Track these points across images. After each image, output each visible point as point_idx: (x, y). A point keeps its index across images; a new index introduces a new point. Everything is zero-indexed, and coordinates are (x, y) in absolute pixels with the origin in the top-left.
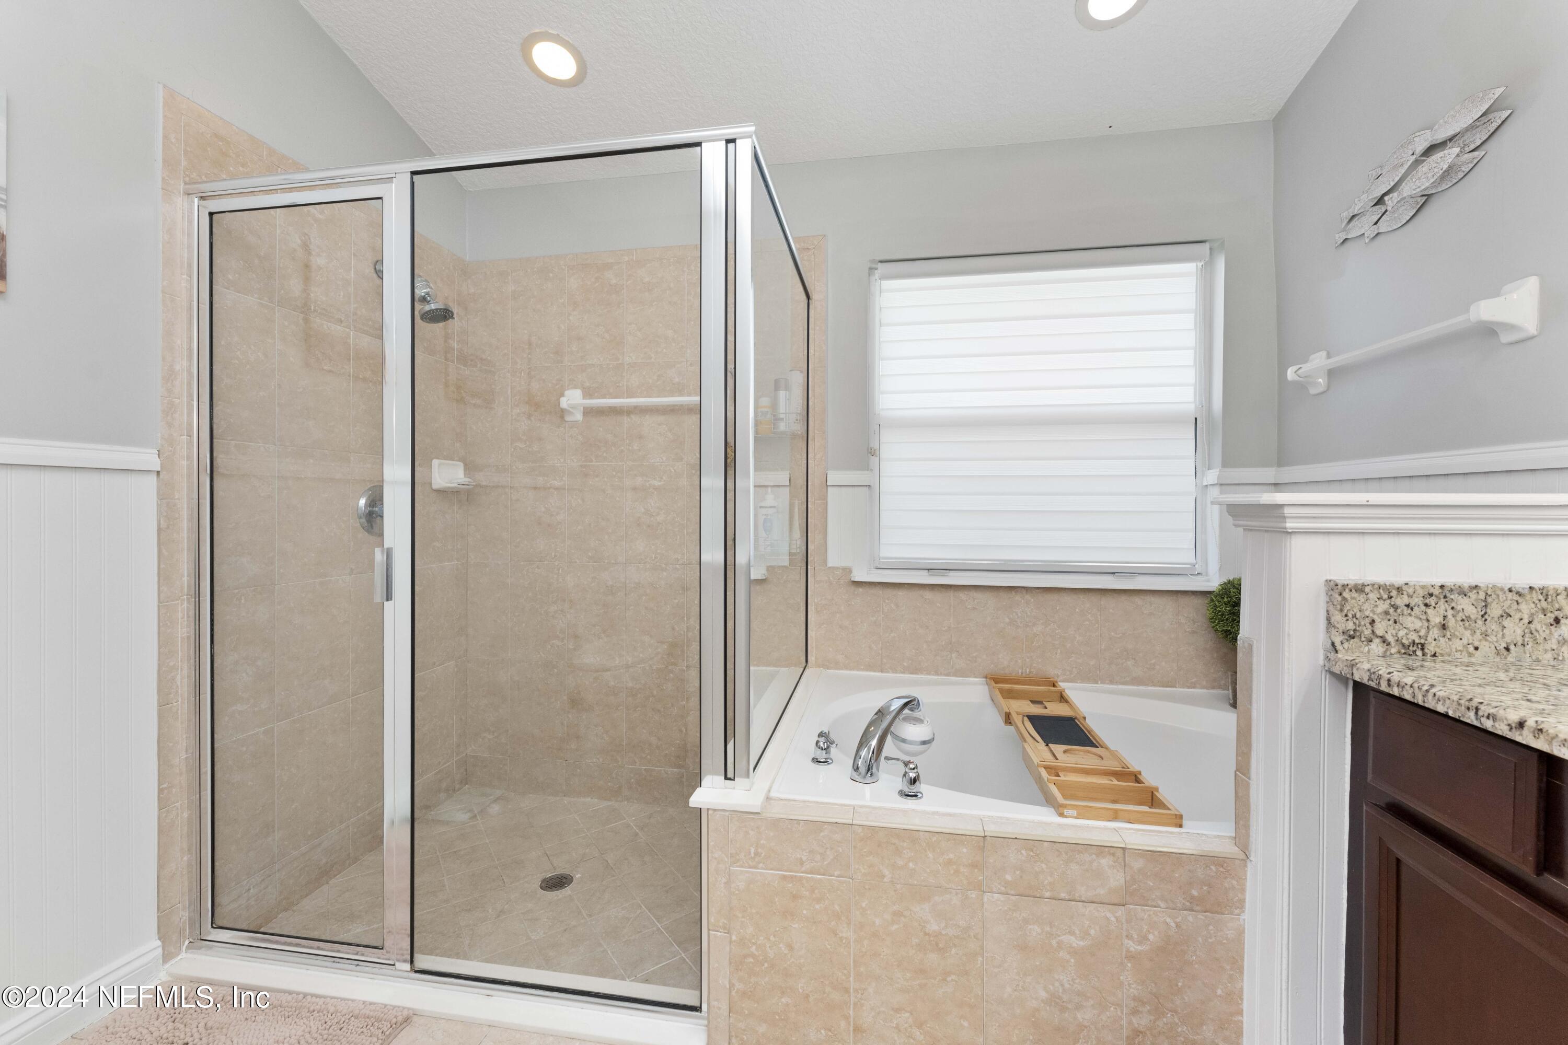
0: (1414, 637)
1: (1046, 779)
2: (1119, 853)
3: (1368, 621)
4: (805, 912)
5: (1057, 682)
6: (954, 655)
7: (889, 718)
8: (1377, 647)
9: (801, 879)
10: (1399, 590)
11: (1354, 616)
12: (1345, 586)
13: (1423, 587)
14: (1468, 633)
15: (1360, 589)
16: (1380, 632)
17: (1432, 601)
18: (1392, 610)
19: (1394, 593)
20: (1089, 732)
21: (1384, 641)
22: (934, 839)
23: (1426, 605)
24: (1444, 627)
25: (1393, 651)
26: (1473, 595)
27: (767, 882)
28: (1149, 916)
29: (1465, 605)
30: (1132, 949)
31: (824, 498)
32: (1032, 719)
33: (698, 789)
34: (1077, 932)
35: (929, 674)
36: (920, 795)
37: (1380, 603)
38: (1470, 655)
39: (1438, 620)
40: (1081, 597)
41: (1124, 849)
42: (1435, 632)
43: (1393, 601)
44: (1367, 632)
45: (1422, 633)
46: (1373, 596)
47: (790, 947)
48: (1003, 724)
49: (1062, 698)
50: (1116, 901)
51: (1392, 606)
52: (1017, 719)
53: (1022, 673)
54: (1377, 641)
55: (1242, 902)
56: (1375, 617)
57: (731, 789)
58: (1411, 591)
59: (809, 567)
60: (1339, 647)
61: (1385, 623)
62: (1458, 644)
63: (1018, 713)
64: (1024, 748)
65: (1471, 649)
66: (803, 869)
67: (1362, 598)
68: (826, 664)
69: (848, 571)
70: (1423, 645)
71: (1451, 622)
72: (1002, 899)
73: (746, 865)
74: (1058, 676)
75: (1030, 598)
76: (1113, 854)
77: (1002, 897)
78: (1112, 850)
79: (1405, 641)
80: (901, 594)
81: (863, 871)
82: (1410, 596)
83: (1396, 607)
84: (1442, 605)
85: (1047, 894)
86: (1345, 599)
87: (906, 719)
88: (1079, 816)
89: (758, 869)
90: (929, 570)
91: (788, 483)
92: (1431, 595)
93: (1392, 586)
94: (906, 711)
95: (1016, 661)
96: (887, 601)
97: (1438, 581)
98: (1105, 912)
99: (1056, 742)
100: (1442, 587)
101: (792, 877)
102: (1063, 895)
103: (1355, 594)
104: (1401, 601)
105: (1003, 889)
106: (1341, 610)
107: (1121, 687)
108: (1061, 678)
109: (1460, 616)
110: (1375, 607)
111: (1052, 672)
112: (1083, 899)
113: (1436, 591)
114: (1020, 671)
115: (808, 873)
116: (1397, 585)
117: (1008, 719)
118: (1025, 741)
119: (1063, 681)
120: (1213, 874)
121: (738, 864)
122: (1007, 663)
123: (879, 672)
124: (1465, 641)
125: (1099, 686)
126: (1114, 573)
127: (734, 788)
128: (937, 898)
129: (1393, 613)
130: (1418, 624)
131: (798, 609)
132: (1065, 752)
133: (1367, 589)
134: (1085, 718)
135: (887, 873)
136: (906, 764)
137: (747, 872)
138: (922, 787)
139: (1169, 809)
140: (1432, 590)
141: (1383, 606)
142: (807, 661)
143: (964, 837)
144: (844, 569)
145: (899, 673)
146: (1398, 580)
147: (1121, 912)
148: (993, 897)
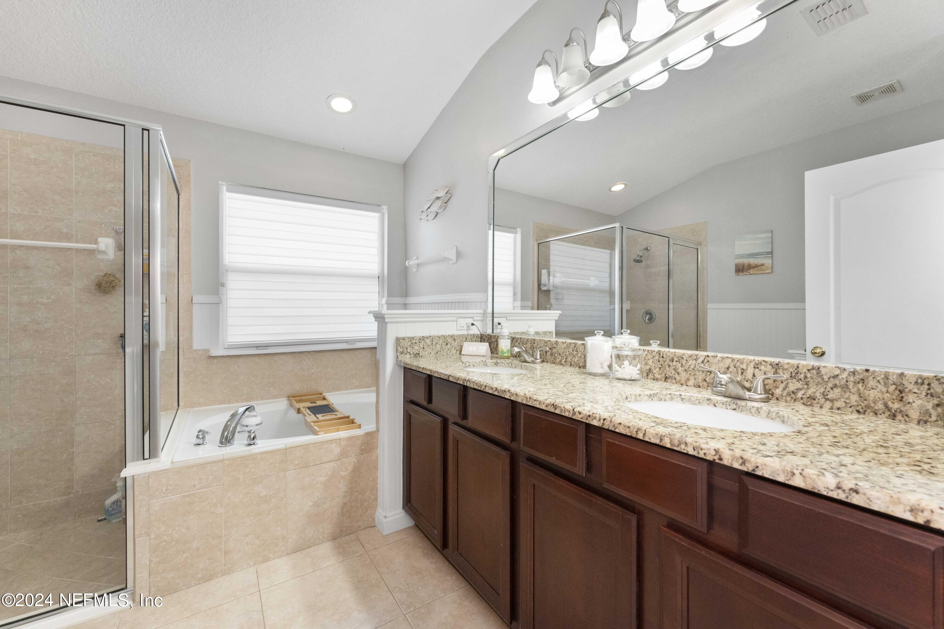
0: (417, 352)
1: (313, 425)
2: (338, 441)
3: (406, 348)
4: (197, 509)
5: (322, 393)
6: (271, 389)
7: (238, 417)
8: (408, 356)
9: (194, 494)
10: (413, 338)
11: (402, 347)
12: (400, 338)
13: (419, 337)
14: (429, 349)
15: (404, 339)
16: (409, 351)
17: (421, 341)
18: (411, 344)
19: (412, 339)
20: (334, 409)
21: (410, 354)
22: (264, 456)
23: (419, 342)
24: (423, 348)
25: (412, 356)
26: (430, 338)
27: (173, 502)
28: (349, 461)
29: (428, 341)
30: (343, 475)
31: (190, 312)
32: (309, 408)
33: (124, 470)
34: (323, 475)
35: (258, 400)
36: (256, 444)
37: (408, 342)
38: (429, 355)
39: (422, 346)
40: (333, 353)
41: (340, 439)
42: (422, 350)
43: (412, 342)
44: (406, 351)
45: (419, 350)
46: (407, 341)
47: (188, 529)
48: (296, 414)
49: (324, 399)
50: (337, 459)
51: (411, 343)
52: (303, 410)
53: (306, 392)
54: (408, 354)
55: (377, 446)
56: (408, 347)
57: (148, 464)
58: (416, 338)
59: (180, 351)
60: (399, 357)
61: (410, 348)
62: (427, 353)
63: (303, 407)
64: (305, 418)
65: (430, 354)
66: (196, 488)
67: (404, 341)
68: (191, 405)
69: (207, 351)
70: (419, 354)
71: (425, 346)
72: (294, 472)
73: (160, 497)
74: (323, 390)
75: (310, 356)
76: (336, 442)
77: (294, 471)
78: (336, 441)
79: (415, 353)
80: (241, 361)
81: (229, 480)
82: (416, 340)
83: (412, 343)
84: (423, 342)
85: (312, 464)
86: (400, 342)
87: (248, 417)
88: (325, 433)
89: (168, 497)
90: (257, 347)
91: (165, 302)
92: (420, 339)
93: (411, 337)
94: (247, 413)
95: (304, 387)
96: (232, 365)
97: (422, 335)
98: (333, 464)
99: (318, 414)
100: (423, 337)
101: (189, 495)
102: (318, 463)
103: (402, 340)
104: (413, 342)
105: (294, 468)
106: (399, 346)
107: (350, 391)
108: (324, 392)
109: (427, 345)
110: (407, 344)
111: (320, 389)
112: (325, 462)
113: (422, 338)
114: (306, 391)
115: (198, 490)
116: (413, 337)
117: (299, 411)
118: (305, 416)
119: (326, 392)
120: (368, 439)
121: (155, 498)
122: (298, 387)
123: (227, 404)
124: (428, 352)
125: (341, 392)
126: (348, 342)
127: (150, 463)
128: (265, 480)
129: (412, 345)
130: (418, 348)
131: (172, 376)
132: (322, 416)
133: (406, 339)
134: (333, 404)
135: (241, 477)
136: (249, 432)
137: (161, 500)
138: (256, 441)
139: (356, 423)
140: (421, 338)
141: (409, 343)
142: (178, 405)
143: (277, 452)
144: (204, 350)
145: (240, 403)
146: (413, 335)
147: (339, 462)
148: (290, 472)
